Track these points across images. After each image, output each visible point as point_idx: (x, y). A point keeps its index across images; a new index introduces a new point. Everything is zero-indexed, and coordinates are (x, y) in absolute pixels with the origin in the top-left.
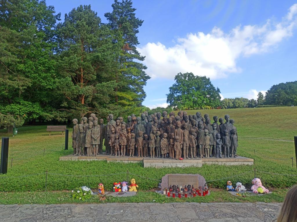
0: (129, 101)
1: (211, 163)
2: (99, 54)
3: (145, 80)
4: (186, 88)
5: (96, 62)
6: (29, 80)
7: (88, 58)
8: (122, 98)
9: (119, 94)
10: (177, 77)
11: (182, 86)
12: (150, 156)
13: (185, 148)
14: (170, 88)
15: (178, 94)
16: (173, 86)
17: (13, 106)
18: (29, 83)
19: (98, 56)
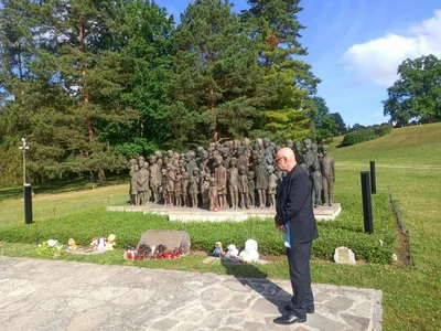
0: (283, 123)
4: (421, 85)
6: (137, 111)
10: (401, 69)
11: (412, 82)
14: (390, 90)
15: (404, 97)
16: (395, 84)
18: (137, 115)
19: (220, 65)
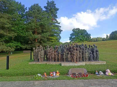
0: (55, 40)
1: (88, 64)
2: (42, 22)
3: (60, 32)
4: (77, 34)
5: (41, 25)
7: (38, 24)
8: (52, 39)
9: (50, 37)
10: (73, 30)
11: (75, 33)
12: (64, 61)
13: (78, 58)
14: (71, 35)
15: (74, 37)
16: (72, 33)
17: (10, 44)
18: (16, 34)
19: (42, 23)
